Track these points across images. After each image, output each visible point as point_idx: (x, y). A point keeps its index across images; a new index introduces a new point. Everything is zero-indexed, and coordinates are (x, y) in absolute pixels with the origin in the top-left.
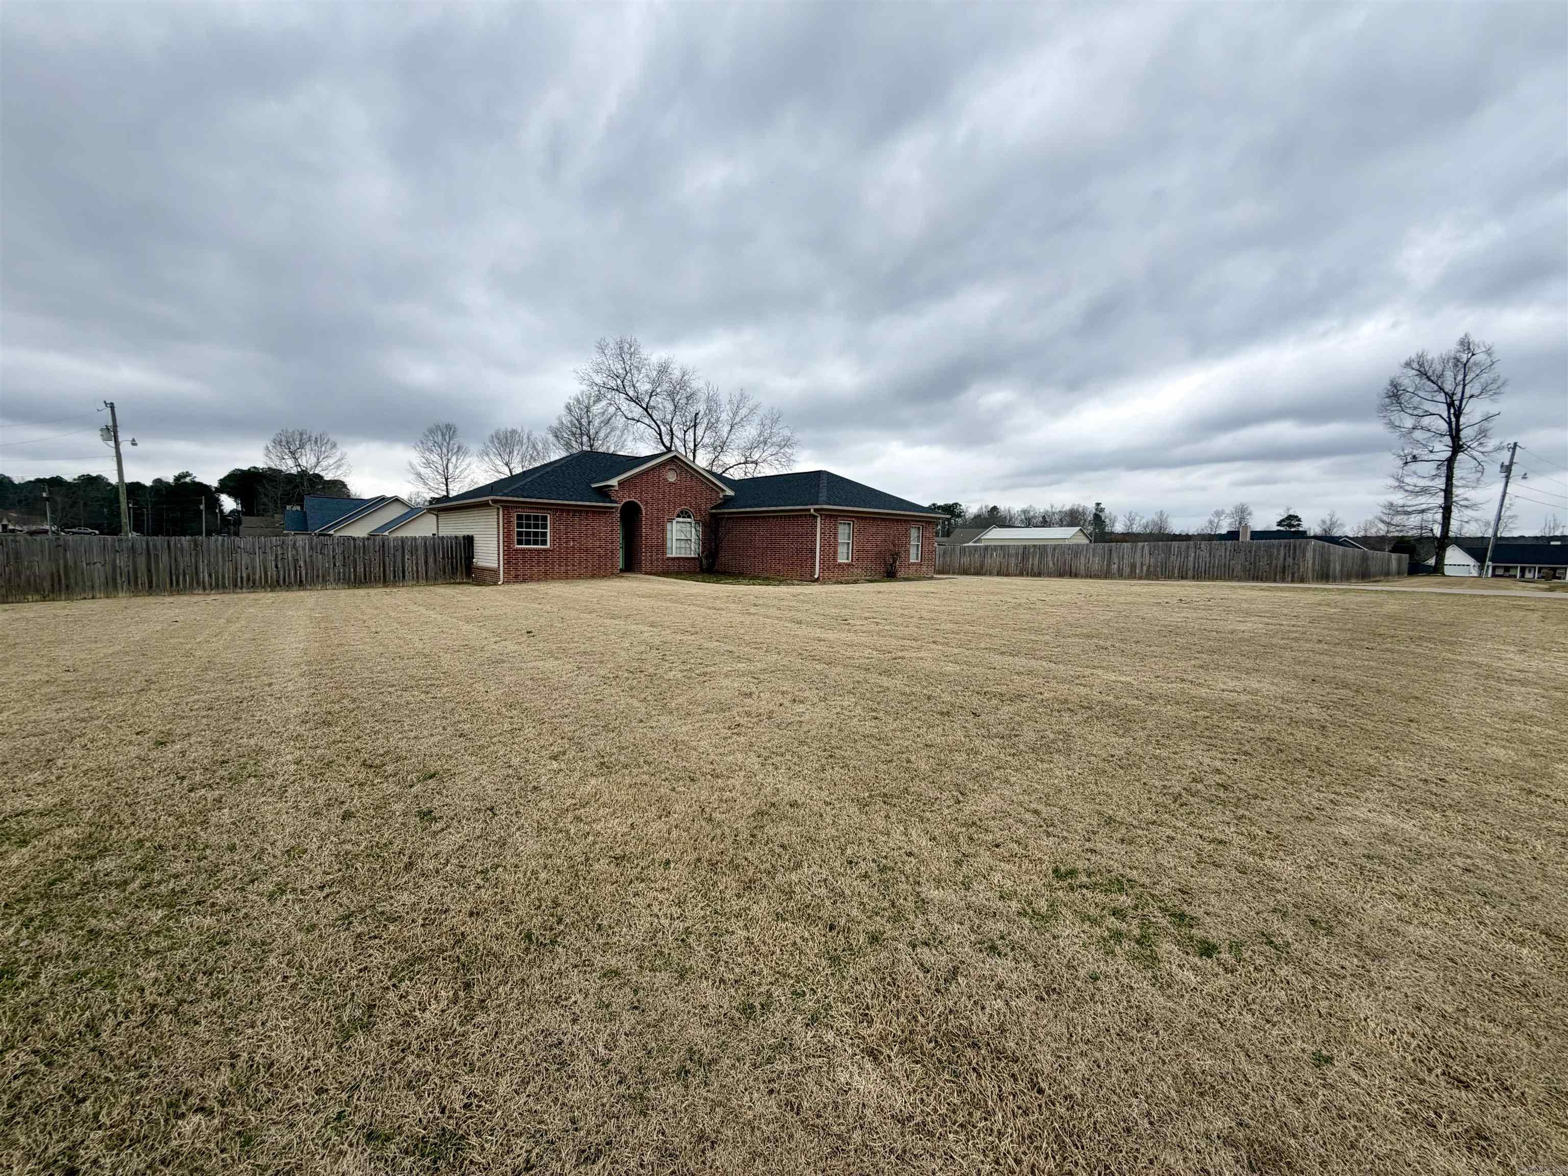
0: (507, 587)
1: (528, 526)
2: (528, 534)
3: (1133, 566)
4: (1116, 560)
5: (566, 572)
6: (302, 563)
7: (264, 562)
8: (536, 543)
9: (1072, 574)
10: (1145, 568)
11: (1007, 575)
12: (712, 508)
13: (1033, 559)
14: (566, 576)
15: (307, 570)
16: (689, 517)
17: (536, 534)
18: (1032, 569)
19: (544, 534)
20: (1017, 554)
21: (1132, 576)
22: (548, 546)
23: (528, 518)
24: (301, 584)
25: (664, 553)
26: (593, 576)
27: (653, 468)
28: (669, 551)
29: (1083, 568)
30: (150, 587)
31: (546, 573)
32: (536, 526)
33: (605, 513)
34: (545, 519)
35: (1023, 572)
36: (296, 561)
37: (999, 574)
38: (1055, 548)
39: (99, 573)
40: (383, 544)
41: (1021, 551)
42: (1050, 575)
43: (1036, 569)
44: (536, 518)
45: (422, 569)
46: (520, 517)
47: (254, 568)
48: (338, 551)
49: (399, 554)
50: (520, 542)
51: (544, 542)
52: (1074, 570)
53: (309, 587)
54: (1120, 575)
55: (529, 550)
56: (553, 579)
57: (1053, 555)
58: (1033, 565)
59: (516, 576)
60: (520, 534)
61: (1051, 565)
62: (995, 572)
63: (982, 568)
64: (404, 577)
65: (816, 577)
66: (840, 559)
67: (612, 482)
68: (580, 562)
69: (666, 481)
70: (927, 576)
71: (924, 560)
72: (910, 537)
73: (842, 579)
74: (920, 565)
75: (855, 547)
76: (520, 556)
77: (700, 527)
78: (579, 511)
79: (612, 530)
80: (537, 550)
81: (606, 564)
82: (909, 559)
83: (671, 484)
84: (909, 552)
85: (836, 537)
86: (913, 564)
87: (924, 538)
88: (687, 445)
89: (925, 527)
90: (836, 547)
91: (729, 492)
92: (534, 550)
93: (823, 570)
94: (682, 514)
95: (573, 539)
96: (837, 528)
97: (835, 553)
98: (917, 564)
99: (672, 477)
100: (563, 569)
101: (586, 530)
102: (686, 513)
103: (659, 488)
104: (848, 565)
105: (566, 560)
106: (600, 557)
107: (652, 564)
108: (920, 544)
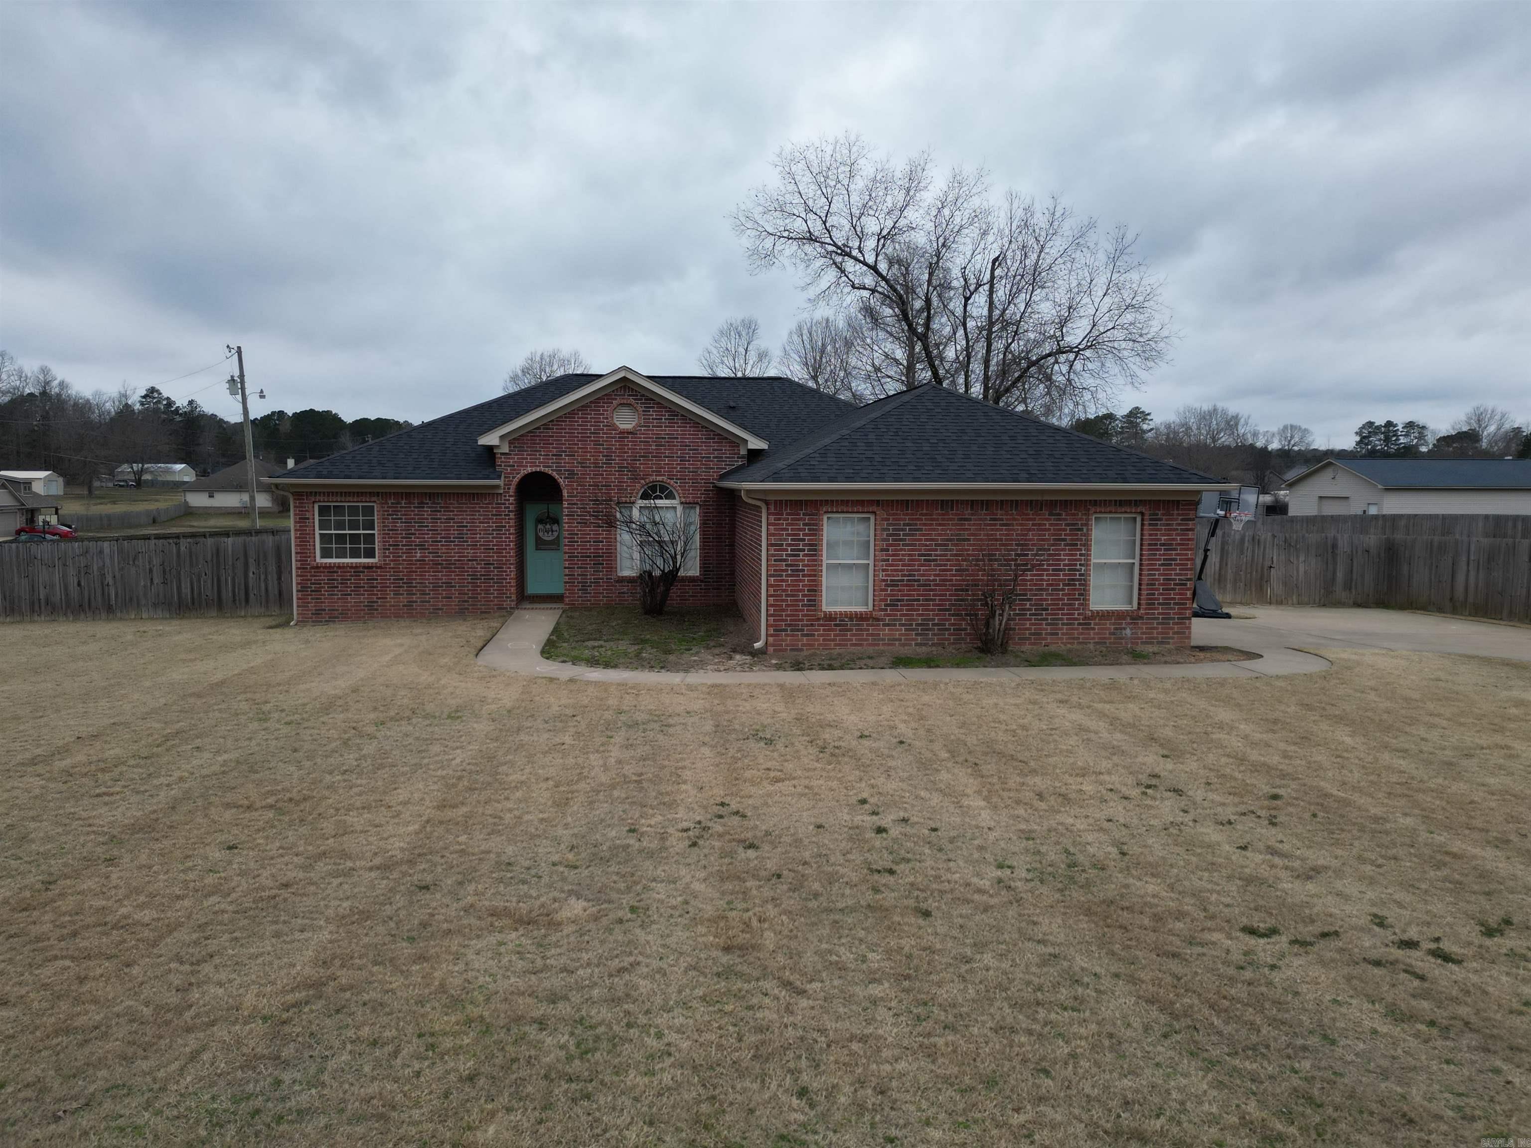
1: (340, 525)
2: (341, 538)
5: (411, 603)
6: (109, 579)
8: (355, 554)
12: (721, 478)
14: (411, 612)
15: (116, 588)
16: (670, 496)
17: (355, 539)
19: (370, 539)
22: (376, 560)
23: (339, 511)
25: (610, 568)
26: (461, 613)
27: (569, 413)
28: (627, 563)
31: (371, 607)
32: (354, 525)
33: (481, 497)
34: (369, 511)
36: (103, 575)
40: (218, 550)
44: (354, 511)
46: (323, 511)
50: (326, 553)
51: (370, 553)
53: (119, 615)
55: (339, 566)
56: (384, 616)
60: (325, 538)
64: (247, 600)
65: (757, 645)
66: (828, 606)
67: (491, 439)
68: (436, 587)
69: (613, 427)
70: (1150, 649)
71: (1151, 605)
72: (1088, 546)
73: (838, 650)
74: (1134, 617)
75: (881, 575)
76: (324, 577)
77: (695, 516)
78: (432, 496)
79: (499, 528)
80: (355, 567)
81: (487, 591)
82: (1085, 604)
83: (625, 433)
84: (1085, 584)
85: (814, 549)
86: (1105, 615)
87: (1149, 547)
88: (971, 324)
89: (1154, 519)
90: (815, 575)
91: (755, 443)
92: (351, 566)
93: (776, 630)
94: (653, 491)
95: (422, 547)
96: (815, 531)
97: (814, 590)
98: (1120, 616)
99: (625, 420)
100: (403, 599)
101: (447, 529)
102: (663, 489)
103: (597, 443)
104: (861, 617)
105: (409, 583)
106: (475, 577)
107: (584, 590)
108: (1137, 561)
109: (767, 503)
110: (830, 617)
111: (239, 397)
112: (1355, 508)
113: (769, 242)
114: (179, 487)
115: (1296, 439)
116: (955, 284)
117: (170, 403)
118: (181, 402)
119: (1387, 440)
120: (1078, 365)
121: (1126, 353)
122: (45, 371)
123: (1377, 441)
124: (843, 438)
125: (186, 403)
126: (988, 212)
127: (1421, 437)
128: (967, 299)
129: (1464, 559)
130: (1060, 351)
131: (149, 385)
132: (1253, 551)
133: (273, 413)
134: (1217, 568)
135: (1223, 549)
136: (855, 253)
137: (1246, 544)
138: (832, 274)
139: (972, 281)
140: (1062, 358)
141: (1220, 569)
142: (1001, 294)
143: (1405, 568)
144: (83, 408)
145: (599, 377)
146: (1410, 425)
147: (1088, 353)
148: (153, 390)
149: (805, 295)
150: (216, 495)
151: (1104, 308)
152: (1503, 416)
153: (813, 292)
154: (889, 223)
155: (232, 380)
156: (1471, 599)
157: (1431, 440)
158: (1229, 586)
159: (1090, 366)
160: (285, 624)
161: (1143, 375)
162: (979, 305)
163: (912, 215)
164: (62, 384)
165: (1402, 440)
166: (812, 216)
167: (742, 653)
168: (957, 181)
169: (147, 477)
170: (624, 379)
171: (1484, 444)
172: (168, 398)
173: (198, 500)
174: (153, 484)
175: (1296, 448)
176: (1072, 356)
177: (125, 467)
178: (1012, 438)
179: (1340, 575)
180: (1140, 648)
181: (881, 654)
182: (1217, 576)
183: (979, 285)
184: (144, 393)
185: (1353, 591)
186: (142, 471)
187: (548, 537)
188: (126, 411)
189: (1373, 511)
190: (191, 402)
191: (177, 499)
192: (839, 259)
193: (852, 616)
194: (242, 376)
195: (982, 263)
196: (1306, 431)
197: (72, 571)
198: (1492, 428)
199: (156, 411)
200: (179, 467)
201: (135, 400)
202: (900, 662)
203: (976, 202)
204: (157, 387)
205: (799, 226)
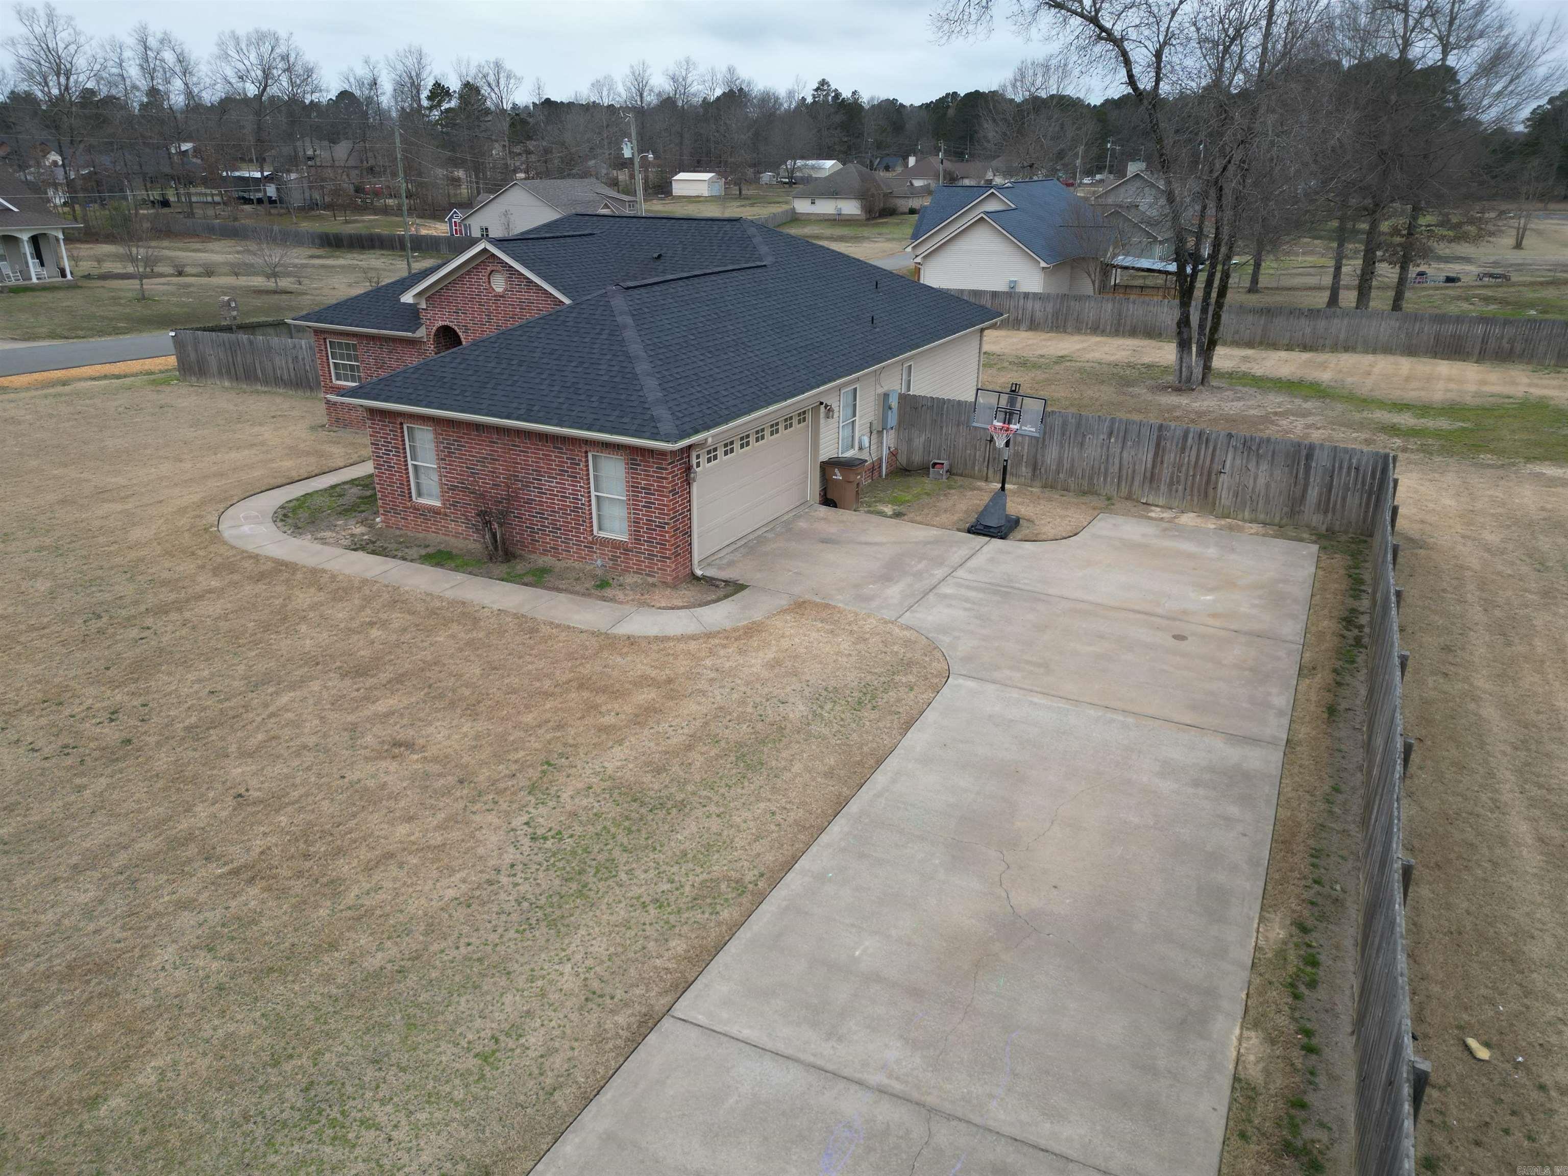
1: (342, 357)
2: (344, 367)
17: (352, 368)
23: (340, 346)
32: (349, 357)
33: (415, 343)
34: (355, 348)
44: (348, 347)
46: (333, 345)
50: (337, 377)
59: (338, 420)
60: (336, 366)
67: (408, 298)
117: (837, 95)
118: (846, 94)
122: (731, 70)
125: (849, 95)
131: (820, 79)
132: (1199, 450)
133: (948, 95)
134: (1149, 465)
135: (1158, 445)
137: (1190, 441)
141: (1154, 467)
144: (768, 102)
148: (823, 83)
158: (1164, 488)
172: (836, 90)
182: (1148, 475)
184: (816, 86)
185: (1330, 515)
188: (801, 104)
190: (854, 93)
199: (826, 103)
201: (808, 93)
204: (828, 79)
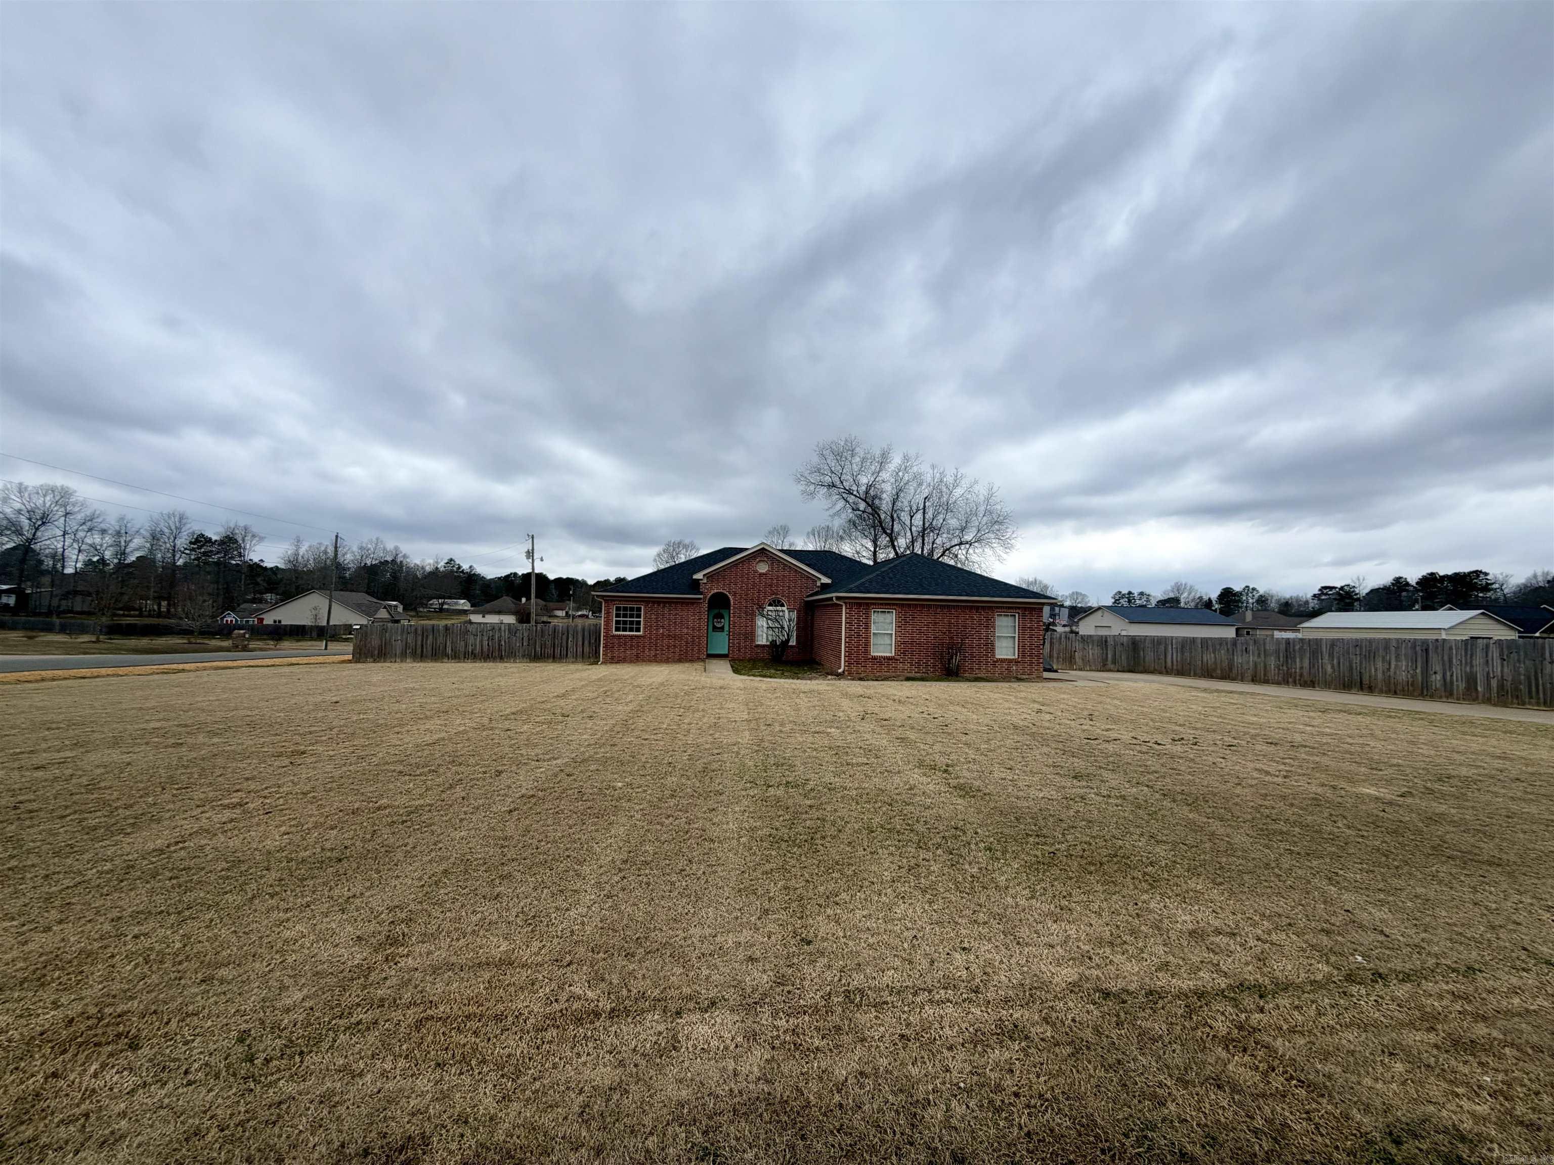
0: (603, 666)
1: (625, 616)
2: (625, 622)
3: (1471, 681)
4: (1438, 667)
5: (655, 656)
6: (503, 643)
7: (481, 641)
8: (631, 630)
9: (1366, 687)
10: (1494, 683)
11: (1266, 682)
12: (808, 596)
13: (1301, 660)
14: (656, 659)
16: (783, 605)
17: (632, 623)
18: (1301, 675)
19: (639, 623)
20: (1277, 652)
21: (1471, 695)
22: (641, 633)
23: (625, 609)
24: (501, 658)
25: (753, 640)
26: (680, 661)
27: (735, 564)
28: (760, 638)
29: (1380, 675)
30: (422, 656)
31: (637, 656)
32: (632, 616)
33: (693, 604)
34: (639, 609)
35: (1287, 679)
36: (500, 641)
37: (1255, 680)
38: (1333, 643)
39: (398, 646)
41: (1283, 647)
42: (1328, 685)
43: (1306, 677)
44: (632, 609)
45: (580, 650)
46: (618, 609)
47: (476, 645)
48: (526, 634)
49: (565, 637)
50: (617, 629)
51: (638, 630)
52: (1366, 680)
54: (1448, 693)
55: (624, 636)
57: (1331, 656)
58: (1301, 668)
59: (612, 658)
60: (617, 622)
61: (1329, 669)
62: (1249, 675)
63: (1231, 669)
65: (840, 671)
66: (875, 652)
67: (699, 576)
68: (669, 647)
69: (756, 571)
70: (1024, 677)
71: (1023, 656)
72: (994, 627)
73: (878, 674)
74: (1016, 662)
75: (899, 639)
76: (616, 641)
77: (794, 615)
78: (670, 603)
79: (700, 619)
80: (631, 636)
81: (692, 650)
82: (994, 655)
83: (761, 575)
84: (993, 645)
85: (867, 627)
86: (1002, 661)
87: (1023, 629)
88: (914, 529)
89: (1024, 615)
90: (867, 639)
91: (826, 580)
92: (629, 636)
93: (849, 664)
94: (777, 603)
95: (663, 627)
96: (868, 617)
97: (867, 644)
98: (1010, 661)
99: (763, 568)
100: (653, 653)
101: (675, 619)
102: (779, 602)
103: (748, 579)
104: (889, 658)
105: (656, 645)
106: (687, 643)
107: (739, 651)
108: (1017, 635)
109: (846, 603)
110: (874, 658)
111: (530, 560)
112: (1115, 631)
113: (812, 487)
114: (465, 612)
115: (1080, 599)
116: (906, 509)
117: (459, 567)
118: (465, 567)
119: (1129, 601)
120: (971, 551)
121: (995, 545)
122: (396, 548)
123: (1124, 602)
124: (878, 575)
125: (468, 567)
126: (920, 474)
127: (1148, 601)
128: (912, 517)
129: (1170, 647)
130: (961, 544)
131: (449, 558)
132: (1066, 643)
136: (855, 493)
138: (841, 503)
139: (914, 508)
140: (963, 547)
141: (1050, 651)
142: (929, 515)
143: (1142, 653)
145: (746, 549)
146: (1142, 594)
147: (976, 544)
148: (451, 560)
149: (828, 513)
150: (487, 616)
151: (984, 523)
152: (1191, 587)
153: (831, 512)
154: (872, 479)
155: (528, 552)
156: (1175, 667)
157: (1153, 603)
158: (1055, 660)
159: (977, 551)
160: (596, 663)
161: (1004, 556)
162: (918, 520)
163: (884, 475)
164: (405, 556)
165: (1138, 602)
166: (833, 475)
167: (832, 675)
168: (906, 458)
169: (445, 607)
170: (763, 549)
171: (1182, 605)
172: (459, 565)
173: (476, 618)
174: (448, 610)
175: (1079, 605)
176: (968, 546)
177: (435, 601)
178: (957, 577)
179: (1110, 656)
180: (1019, 676)
181: (899, 676)
183: (918, 510)
184: (446, 561)
186: (443, 604)
187: (719, 625)
188: (435, 573)
189: (1124, 633)
190: (471, 567)
191: (463, 618)
192: (844, 495)
193: (885, 658)
194: (533, 549)
195: (919, 499)
196: (1084, 595)
197: (486, 638)
198: (1185, 595)
199: (452, 571)
200: (462, 601)
201: (441, 565)
202: (908, 679)
203: (915, 469)
204: (454, 558)
205: (828, 479)
